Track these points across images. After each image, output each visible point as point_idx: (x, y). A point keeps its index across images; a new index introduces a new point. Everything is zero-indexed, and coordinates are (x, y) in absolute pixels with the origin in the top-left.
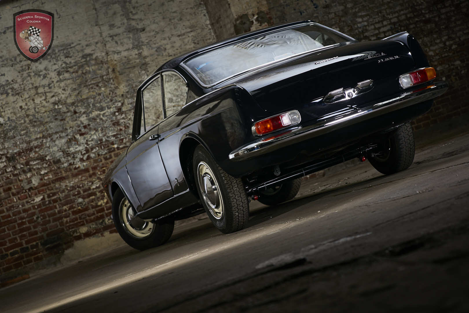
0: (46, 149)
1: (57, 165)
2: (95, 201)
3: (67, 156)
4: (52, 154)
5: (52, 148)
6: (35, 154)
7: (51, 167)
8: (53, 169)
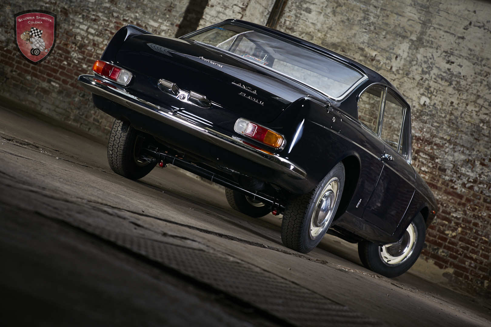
0: (442, 152)
1: (440, 173)
2: (445, 227)
3: (455, 172)
4: (444, 161)
5: (448, 156)
6: (431, 149)
7: (434, 170)
8: (434, 173)
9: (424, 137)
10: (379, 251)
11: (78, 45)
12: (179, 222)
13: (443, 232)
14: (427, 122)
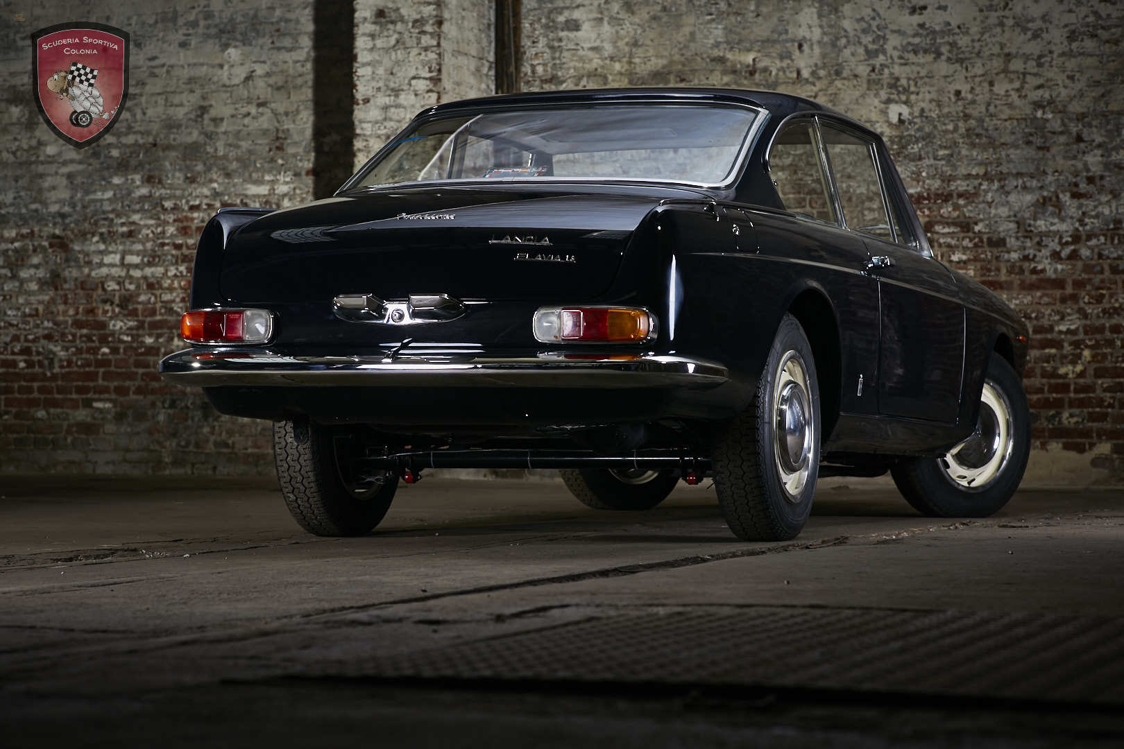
1: (996, 251)
3: (1025, 237)
4: (993, 222)
6: (954, 210)
7: (980, 250)
8: (983, 256)
9: (929, 189)
10: (942, 469)
11: (117, 300)
12: (508, 582)
13: (1054, 375)
14: (923, 156)
